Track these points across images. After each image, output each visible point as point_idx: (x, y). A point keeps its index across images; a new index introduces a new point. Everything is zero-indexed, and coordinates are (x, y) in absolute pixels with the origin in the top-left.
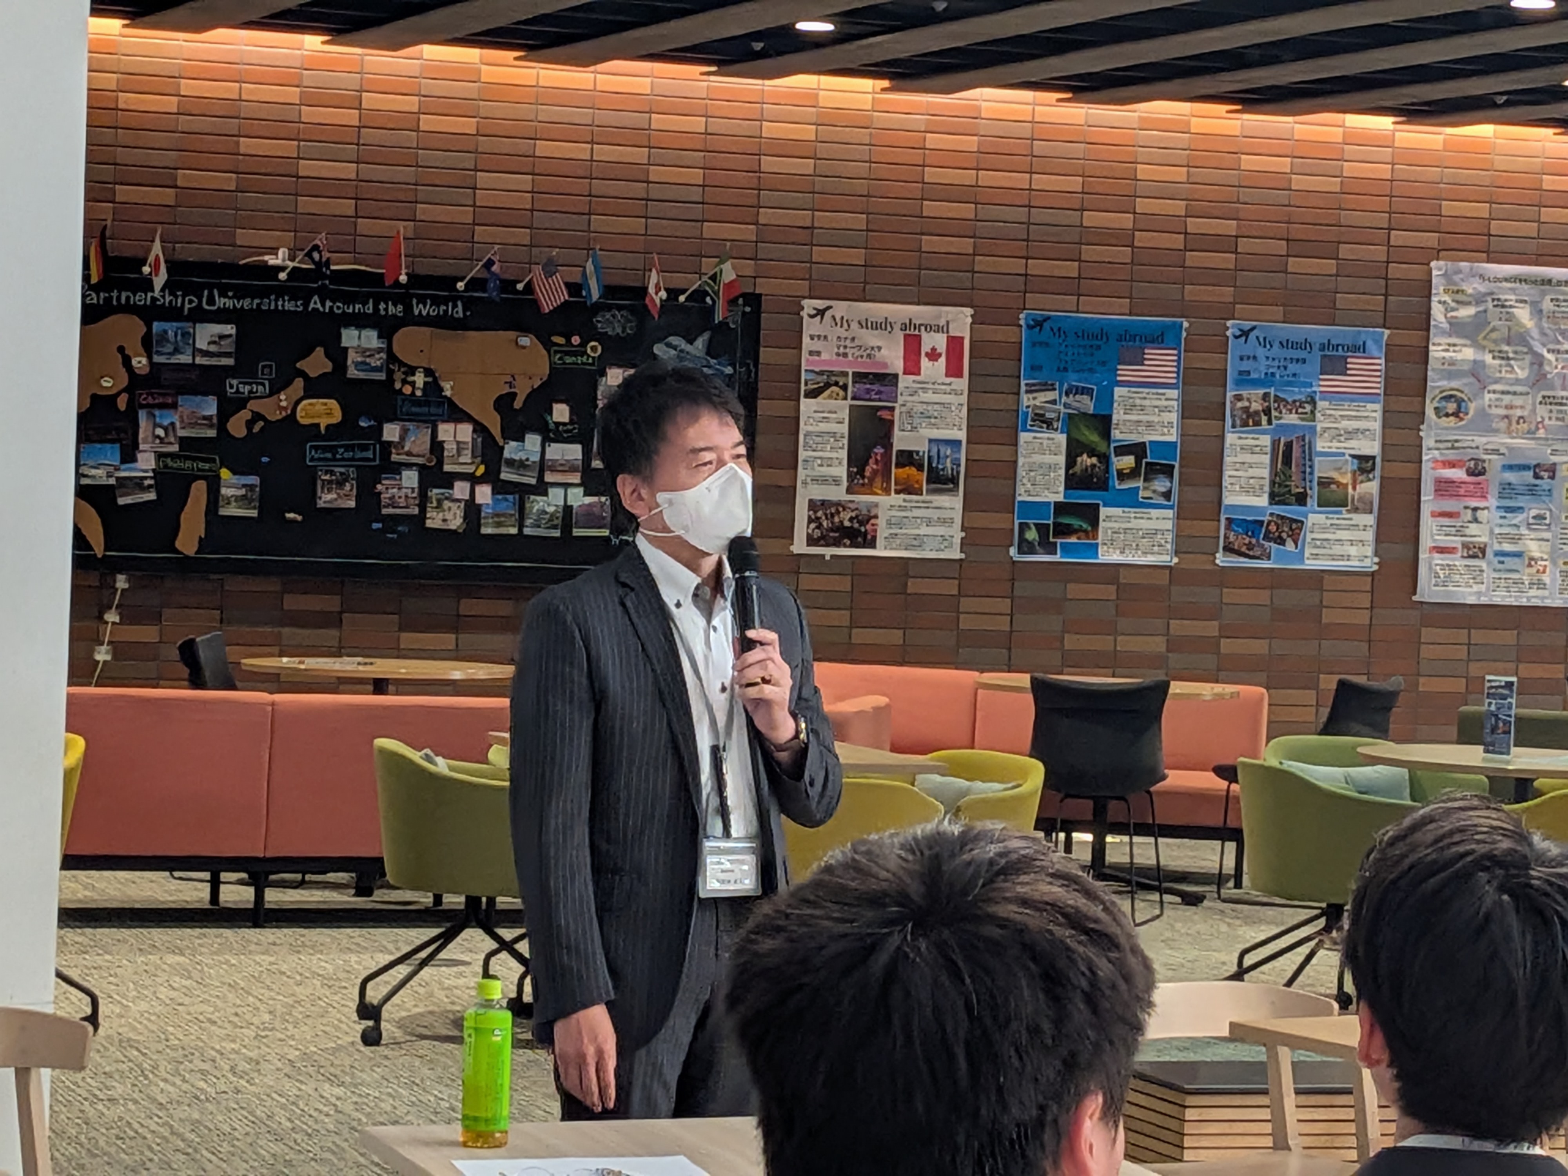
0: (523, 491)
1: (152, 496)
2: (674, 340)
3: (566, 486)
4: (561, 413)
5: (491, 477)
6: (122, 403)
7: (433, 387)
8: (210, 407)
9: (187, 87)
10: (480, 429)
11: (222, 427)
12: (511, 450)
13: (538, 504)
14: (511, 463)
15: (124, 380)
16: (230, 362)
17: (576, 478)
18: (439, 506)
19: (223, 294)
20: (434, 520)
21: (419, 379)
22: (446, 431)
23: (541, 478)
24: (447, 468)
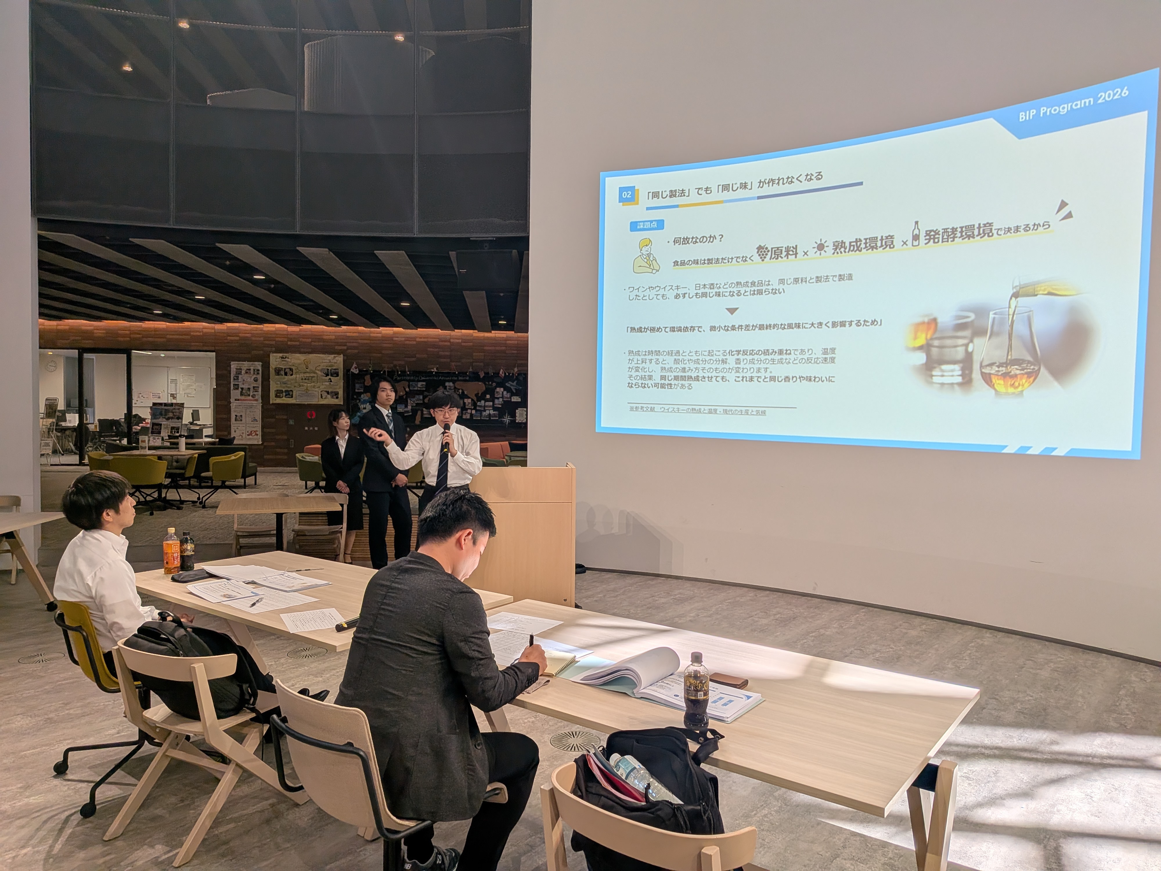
0: (481, 411)
1: (411, 414)
2: (510, 382)
3: (489, 410)
4: (488, 396)
5: (475, 409)
6: (404, 397)
7: (463, 392)
8: (421, 397)
9: (418, 339)
10: (472, 400)
11: (423, 401)
12: (478, 404)
13: (484, 413)
14: (479, 406)
15: (404, 393)
16: (424, 389)
17: (491, 408)
18: (465, 414)
19: (423, 377)
20: (464, 417)
21: (460, 391)
22: (466, 400)
23: (484, 408)
24: (467, 407)
